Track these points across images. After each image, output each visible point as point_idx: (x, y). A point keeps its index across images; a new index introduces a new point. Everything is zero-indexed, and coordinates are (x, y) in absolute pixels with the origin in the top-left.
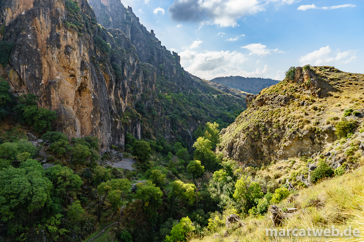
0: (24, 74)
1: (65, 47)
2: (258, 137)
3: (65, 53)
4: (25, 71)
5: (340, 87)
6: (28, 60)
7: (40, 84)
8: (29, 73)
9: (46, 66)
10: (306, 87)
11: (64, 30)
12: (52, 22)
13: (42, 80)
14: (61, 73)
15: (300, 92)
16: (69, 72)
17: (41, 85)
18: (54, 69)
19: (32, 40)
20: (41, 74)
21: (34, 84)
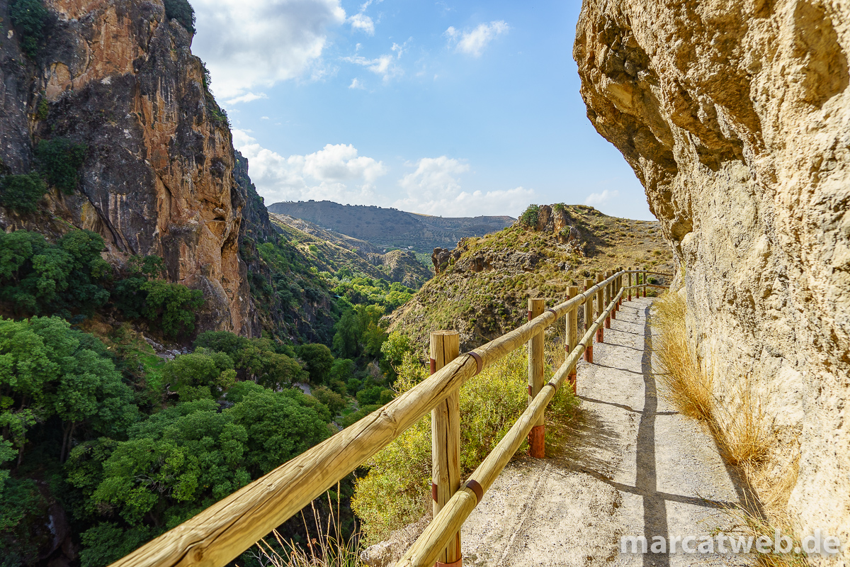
0: (116, 213)
1: (211, 161)
2: (494, 325)
3: (213, 174)
4: (122, 206)
5: (610, 240)
6: (127, 182)
7: (154, 235)
8: (130, 210)
9: (163, 196)
10: (561, 239)
11: (208, 128)
12: (181, 109)
13: (157, 227)
14: (199, 212)
15: (552, 248)
16: (214, 211)
17: (155, 237)
18: (183, 204)
19: (134, 141)
20: (154, 214)
21: (141, 234)
